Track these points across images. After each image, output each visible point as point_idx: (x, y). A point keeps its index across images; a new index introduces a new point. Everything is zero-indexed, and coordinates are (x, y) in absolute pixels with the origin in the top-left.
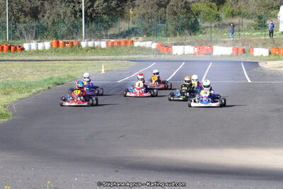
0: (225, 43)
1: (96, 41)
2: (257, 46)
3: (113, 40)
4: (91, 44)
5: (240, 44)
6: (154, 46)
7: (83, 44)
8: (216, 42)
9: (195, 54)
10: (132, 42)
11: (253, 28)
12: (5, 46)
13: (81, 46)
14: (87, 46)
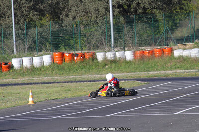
7: (100, 56)
10: (171, 51)
13: (96, 59)
14: (105, 59)
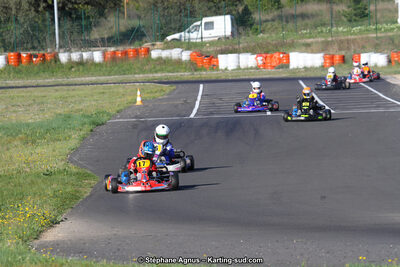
0: (307, 48)
1: (84, 51)
2: (364, 49)
3: (113, 49)
4: (75, 56)
5: (336, 47)
6: (186, 56)
7: (63, 57)
8: (293, 46)
9: (258, 67)
10: (148, 51)
11: (345, 19)
13: (59, 60)
14: (70, 60)
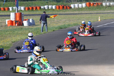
1: (111, 2)
4: (108, 4)
12: (61, 6)
13: (103, 5)
